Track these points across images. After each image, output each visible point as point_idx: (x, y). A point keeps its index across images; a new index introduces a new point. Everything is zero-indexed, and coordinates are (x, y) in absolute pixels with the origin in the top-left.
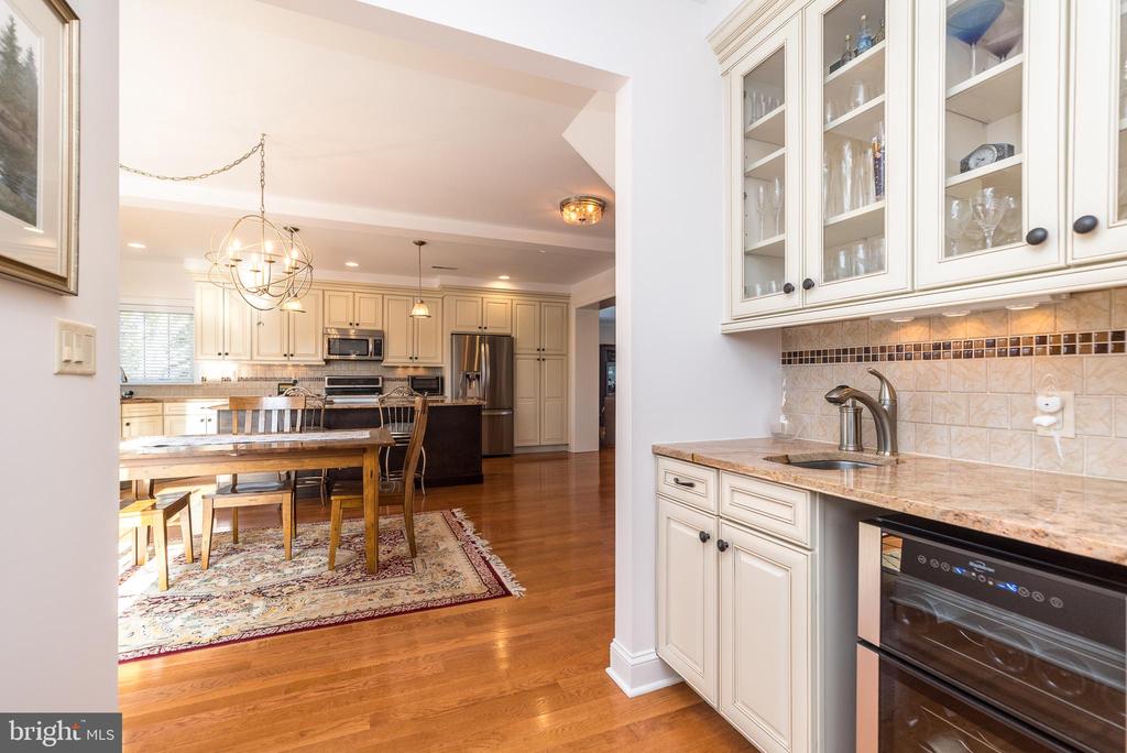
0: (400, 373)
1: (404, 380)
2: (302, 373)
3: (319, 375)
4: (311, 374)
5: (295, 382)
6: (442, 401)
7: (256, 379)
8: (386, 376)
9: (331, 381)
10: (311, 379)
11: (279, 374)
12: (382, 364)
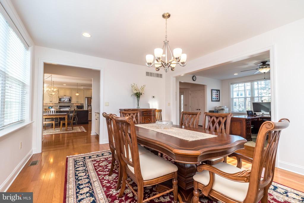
0: (75, 105)
1: (75, 106)
2: (54, 105)
3: (57, 105)
4: (56, 105)
5: (52, 106)
6: (83, 110)
8: (72, 105)
9: (60, 106)
10: (55, 106)
11: (48, 105)
12: (71, 103)
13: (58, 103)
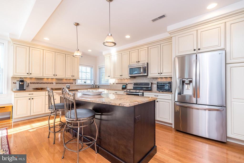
0: (154, 81)
7: (119, 84)
9: (135, 84)
12: (148, 77)
13: (130, 78)
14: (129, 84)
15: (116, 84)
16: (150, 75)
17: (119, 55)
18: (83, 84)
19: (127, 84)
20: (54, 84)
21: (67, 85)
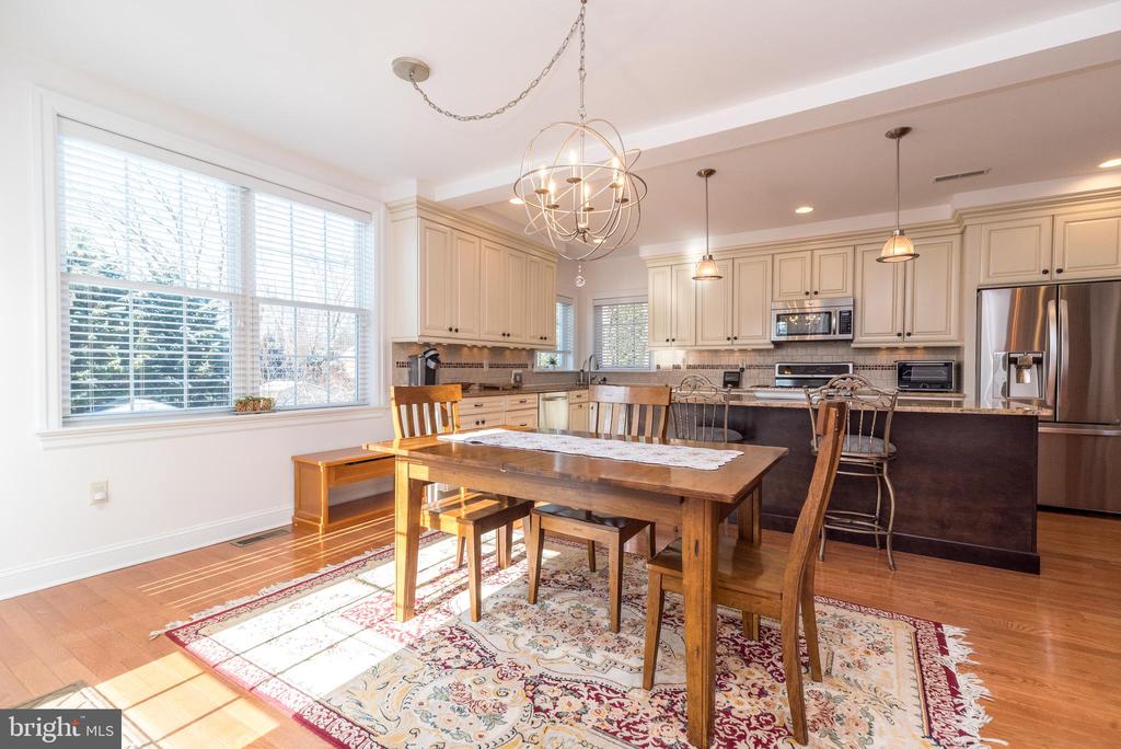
0: (882, 358)
1: (887, 368)
2: (748, 359)
3: (769, 361)
4: (759, 360)
6: (959, 404)
7: (704, 367)
8: (860, 362)
9: (783, 369)
10: (760, 368)
11: (724, 360)
12: (853, 345)
13: (772, 346)
14: (750, 367)
15: (689, 367)
16: (861, 340)
17: (724, 263)
18: (547, 370)
19: (742, 370)
20: (486, 368)
21: (515, 371)
